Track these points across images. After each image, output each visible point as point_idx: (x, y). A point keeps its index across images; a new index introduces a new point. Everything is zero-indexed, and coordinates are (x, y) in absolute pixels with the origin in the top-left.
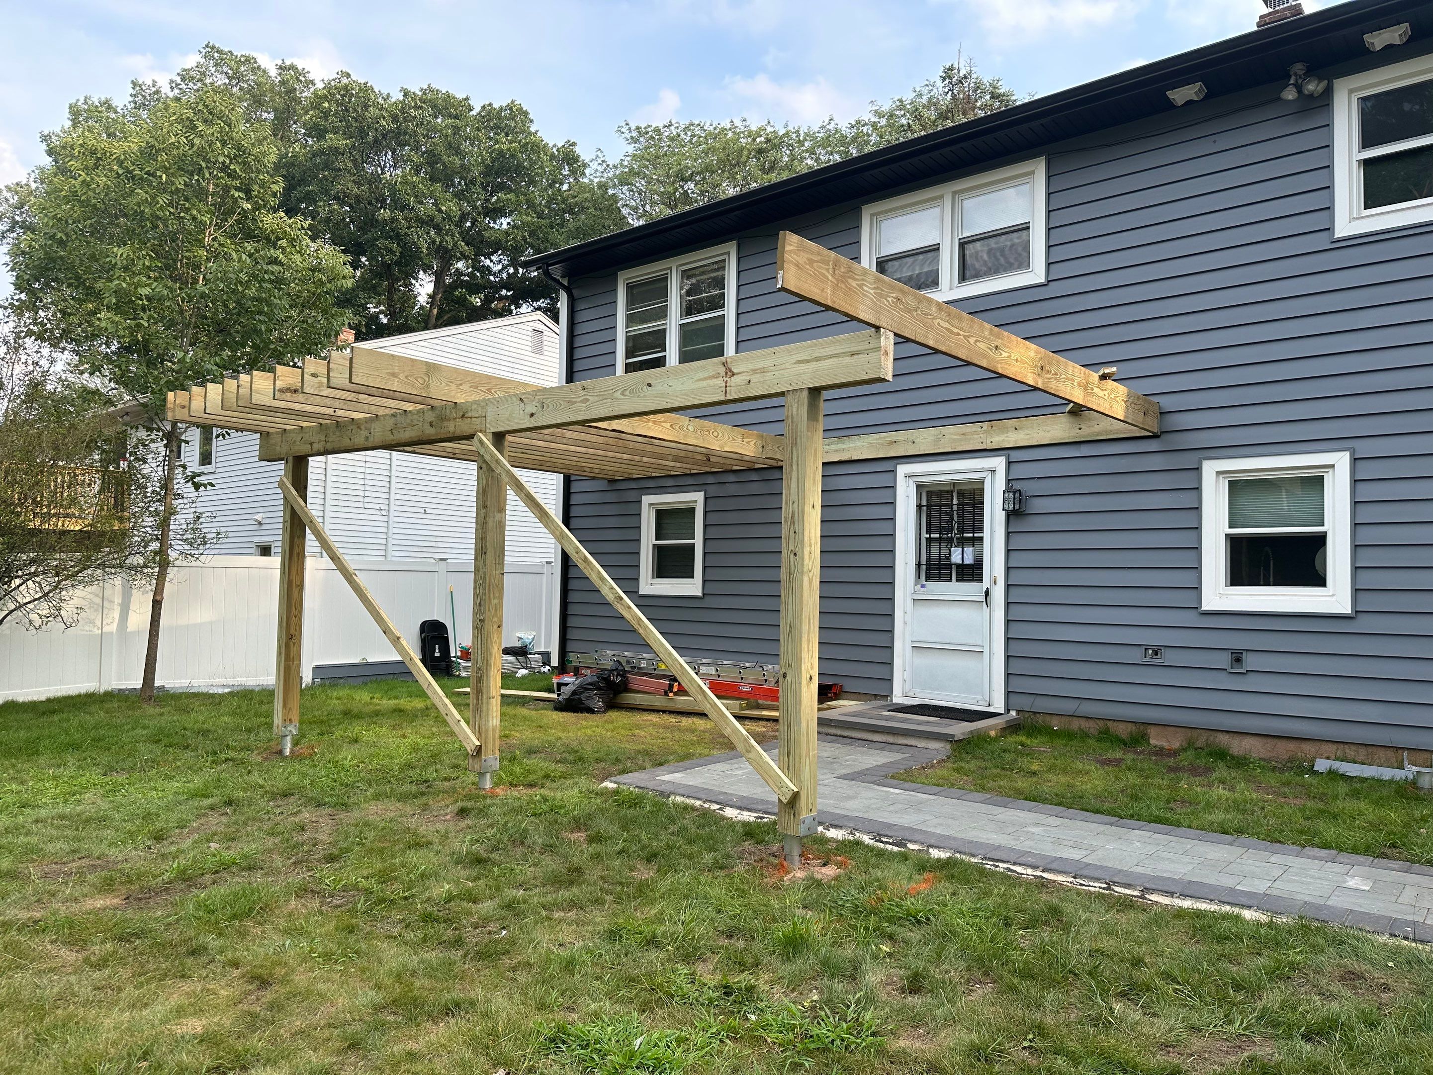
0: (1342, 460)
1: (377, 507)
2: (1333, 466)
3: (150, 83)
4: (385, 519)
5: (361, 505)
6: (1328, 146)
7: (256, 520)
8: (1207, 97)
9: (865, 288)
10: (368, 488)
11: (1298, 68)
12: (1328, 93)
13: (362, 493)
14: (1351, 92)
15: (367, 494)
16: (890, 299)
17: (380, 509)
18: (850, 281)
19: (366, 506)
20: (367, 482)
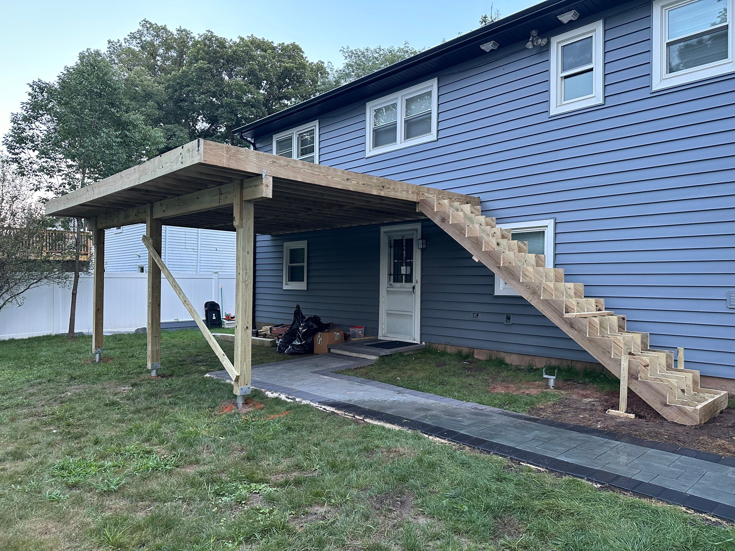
0: (550, 223)
1: (192, 248)
2: (547, 226)
3: (116, 41)
4: (196, 253)
5: (184, 247)
6: (548, 70)
7: (137, 255)
8: (499, 48)
9: (250, 158)
10: (187, 239)
11: (534, 33)
12: (548, 44)
13: (184, 242)
14: (558, 43)
15: (187, 242)
16: (268, 162)
17: (194, 249)
18: (239, 156)
19: (187, 247)
20: (187, 236)
